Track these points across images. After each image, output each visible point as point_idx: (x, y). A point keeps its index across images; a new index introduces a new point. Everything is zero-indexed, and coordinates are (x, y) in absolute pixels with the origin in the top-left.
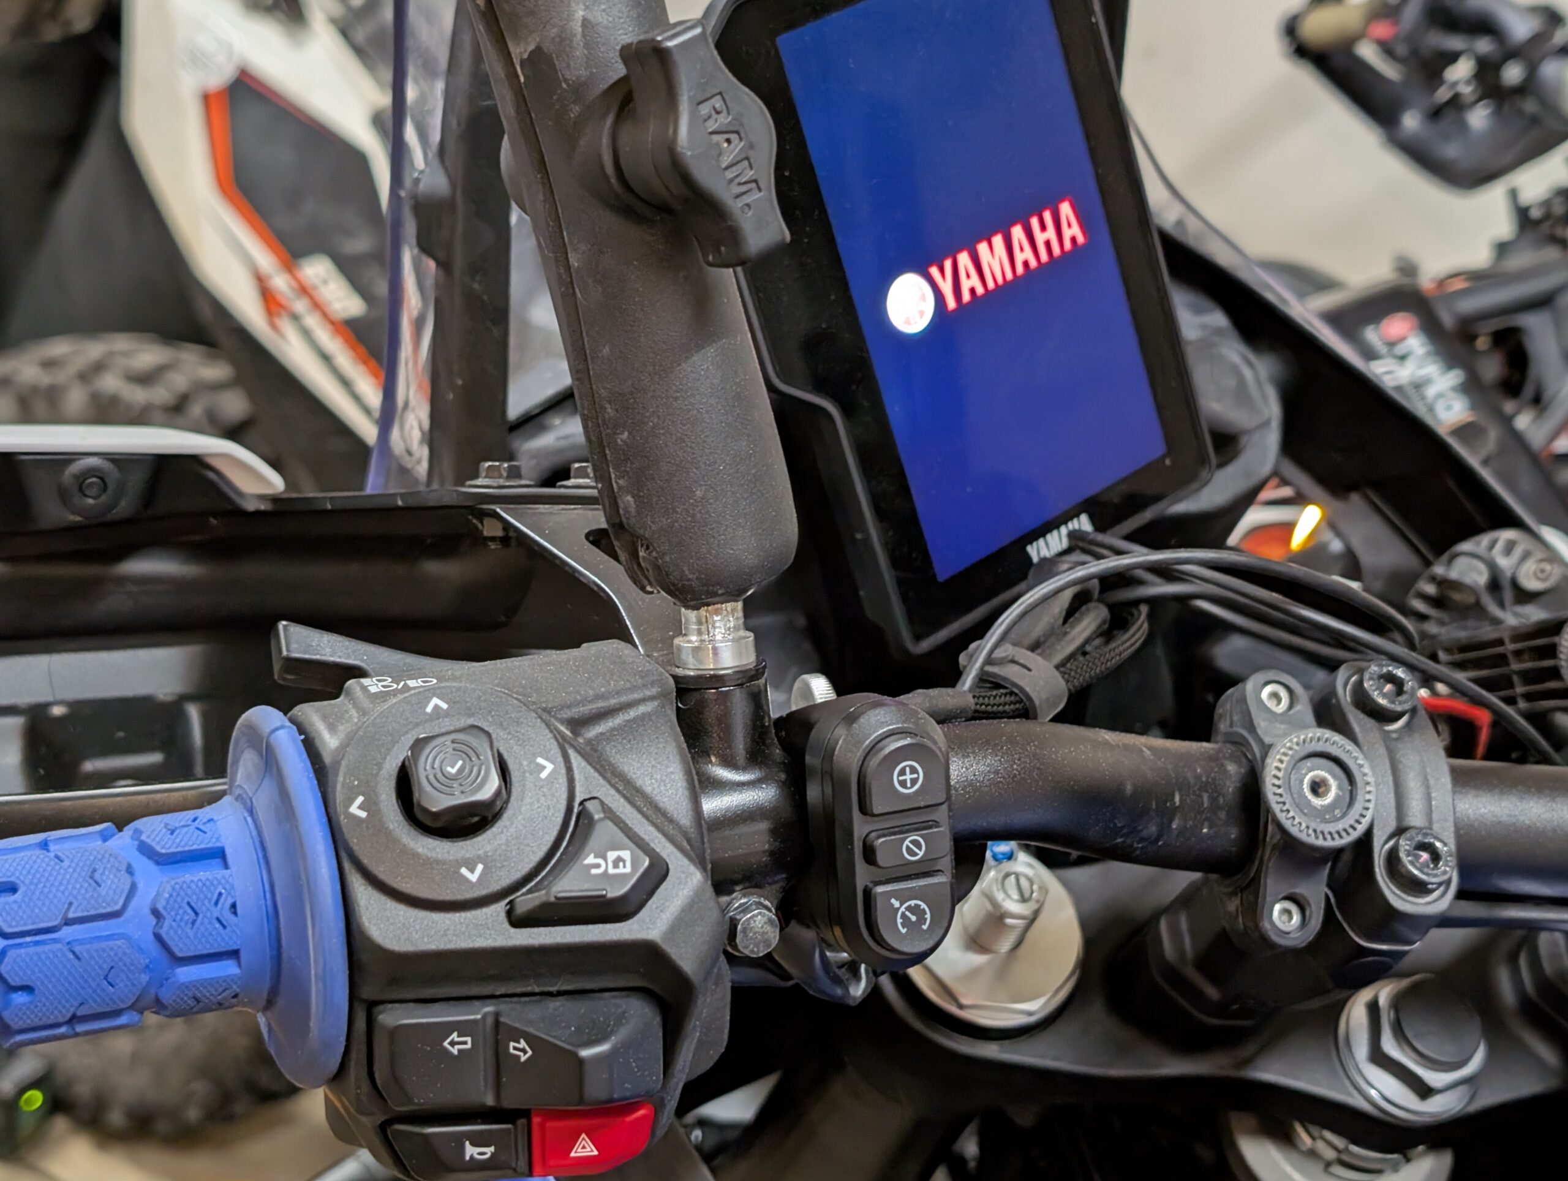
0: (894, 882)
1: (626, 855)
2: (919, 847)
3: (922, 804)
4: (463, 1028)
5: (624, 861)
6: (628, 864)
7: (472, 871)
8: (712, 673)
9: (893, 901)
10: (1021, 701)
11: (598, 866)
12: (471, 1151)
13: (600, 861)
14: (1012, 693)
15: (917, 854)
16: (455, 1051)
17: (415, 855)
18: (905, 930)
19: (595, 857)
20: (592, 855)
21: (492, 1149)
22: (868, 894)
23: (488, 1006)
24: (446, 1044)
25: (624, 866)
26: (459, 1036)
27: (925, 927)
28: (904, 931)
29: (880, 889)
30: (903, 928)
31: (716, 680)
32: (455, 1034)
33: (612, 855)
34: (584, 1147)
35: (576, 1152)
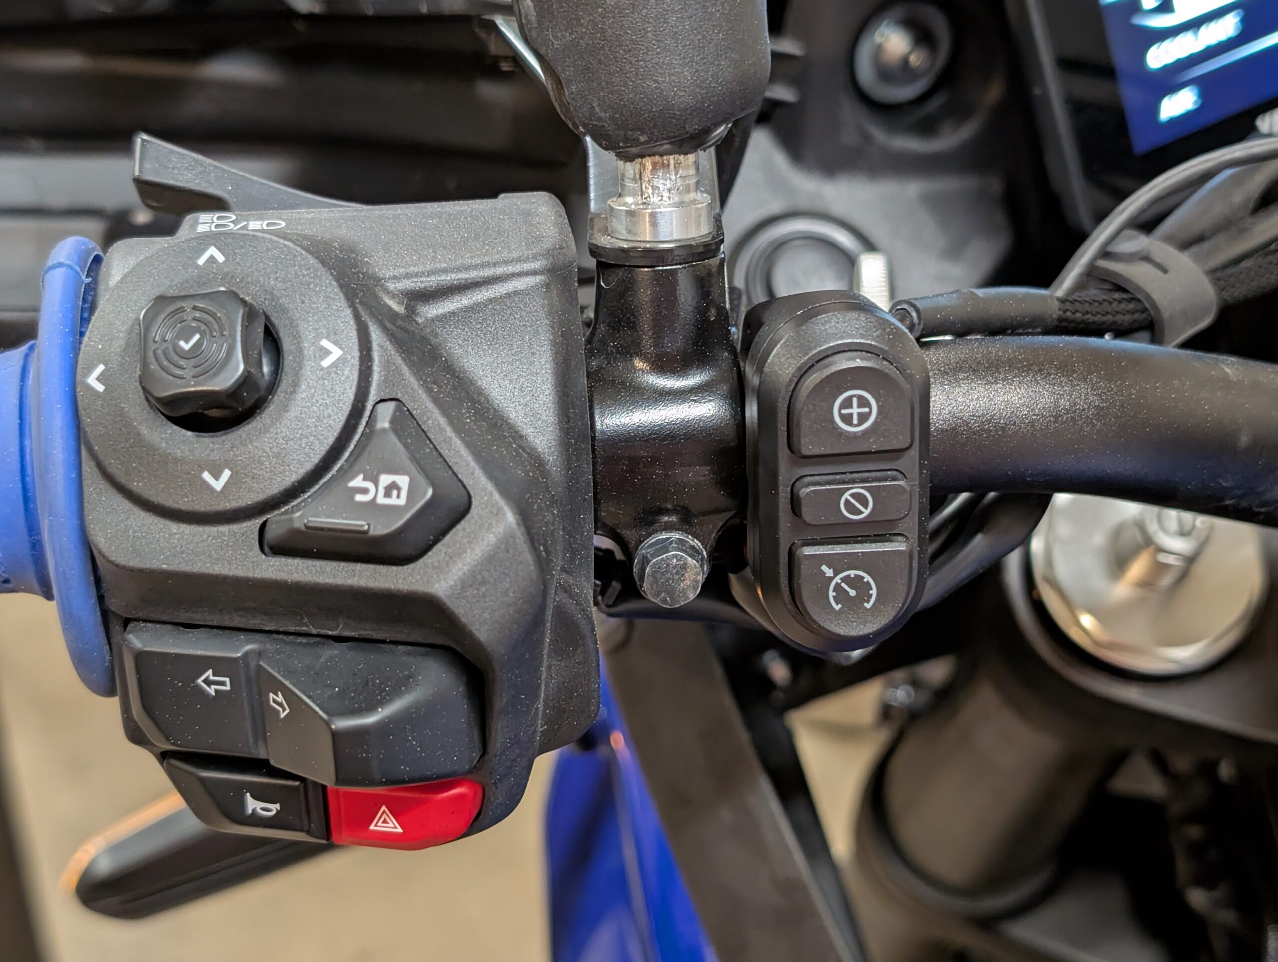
0: (828, 544)
1: (403, 481)
2: (865, 504)
3: (874, 447)
4: (220, 665)
5: (399, 489)
6: (404, 494)
7: (217, 477)
8: (648, 246)
9: (824, 568)
10: (1145, 310)
11: (365, 491)
12: (252, 805)
13: (370, 485)
14: (1134, 300)
15: (861, 513)
16: (212, 690)
17: (151, 449)
18: (840, 606)
19: (365, 479)
20: (361, 476)
21: (277, 806)
22: (791, 554)
23: (252, 643)
24: (200, 681)
25: (398, 497)
26: (214, 675)
27: (868, 606)
28: (837, 607)
29: (808, 551)
30: (837, 604)
31: (656, 257)
32: (210, 672)
33: (386, 479)
34: (385, 822)
35: (376, 826)
